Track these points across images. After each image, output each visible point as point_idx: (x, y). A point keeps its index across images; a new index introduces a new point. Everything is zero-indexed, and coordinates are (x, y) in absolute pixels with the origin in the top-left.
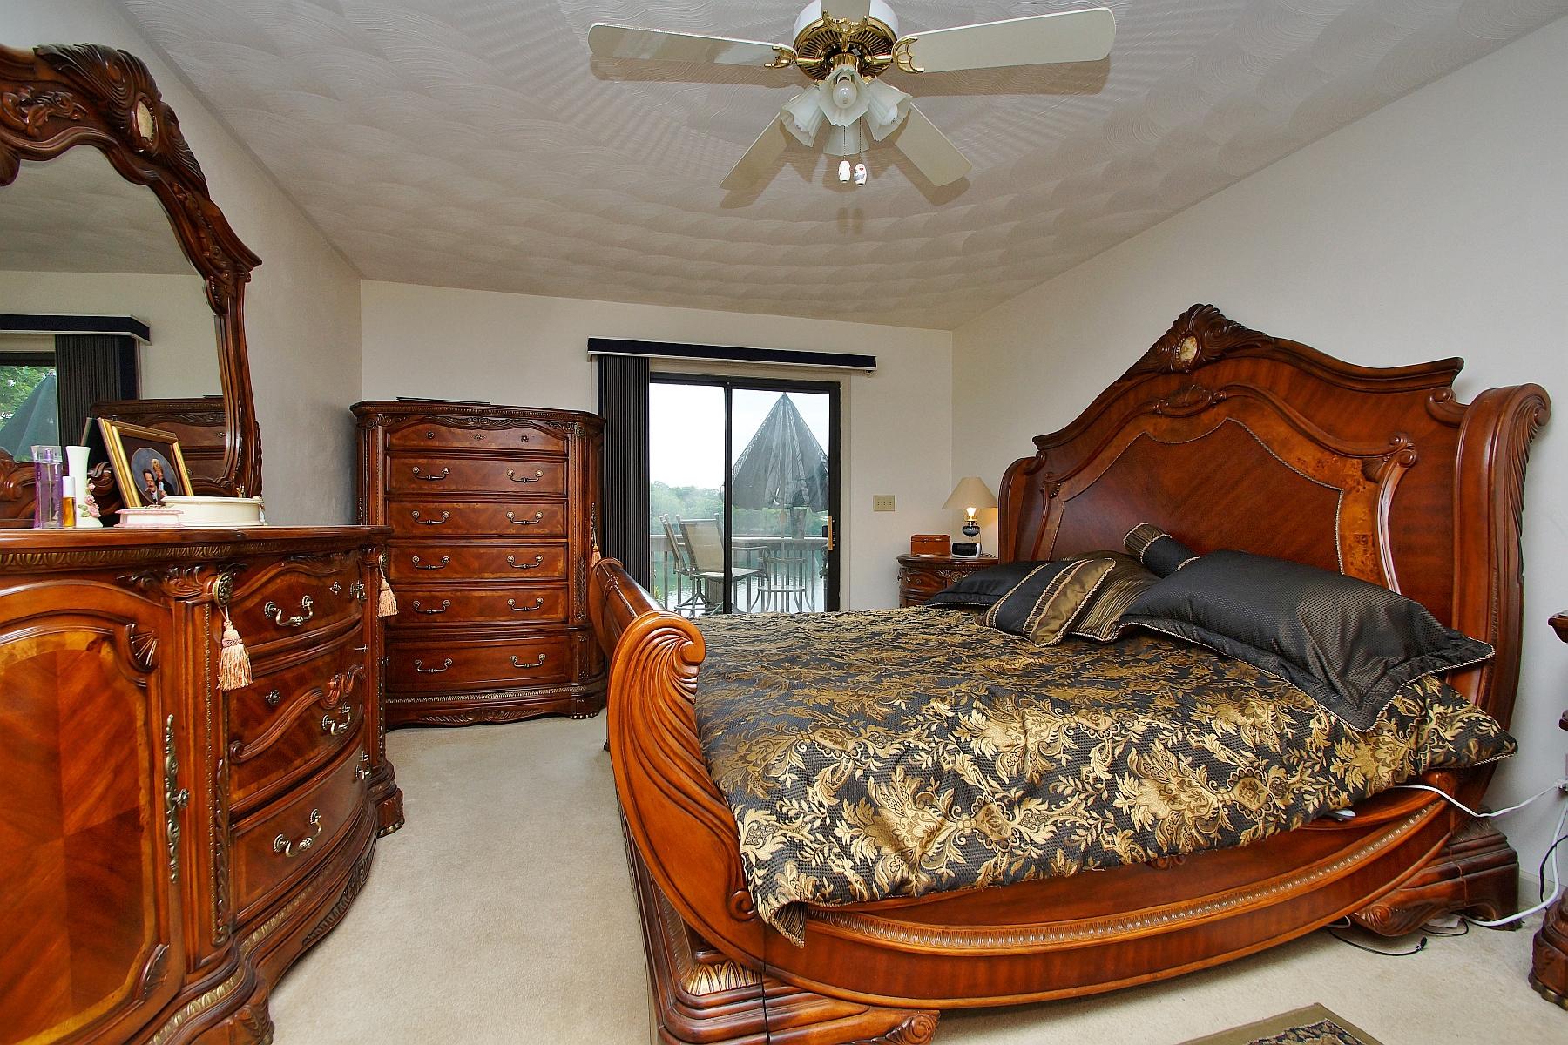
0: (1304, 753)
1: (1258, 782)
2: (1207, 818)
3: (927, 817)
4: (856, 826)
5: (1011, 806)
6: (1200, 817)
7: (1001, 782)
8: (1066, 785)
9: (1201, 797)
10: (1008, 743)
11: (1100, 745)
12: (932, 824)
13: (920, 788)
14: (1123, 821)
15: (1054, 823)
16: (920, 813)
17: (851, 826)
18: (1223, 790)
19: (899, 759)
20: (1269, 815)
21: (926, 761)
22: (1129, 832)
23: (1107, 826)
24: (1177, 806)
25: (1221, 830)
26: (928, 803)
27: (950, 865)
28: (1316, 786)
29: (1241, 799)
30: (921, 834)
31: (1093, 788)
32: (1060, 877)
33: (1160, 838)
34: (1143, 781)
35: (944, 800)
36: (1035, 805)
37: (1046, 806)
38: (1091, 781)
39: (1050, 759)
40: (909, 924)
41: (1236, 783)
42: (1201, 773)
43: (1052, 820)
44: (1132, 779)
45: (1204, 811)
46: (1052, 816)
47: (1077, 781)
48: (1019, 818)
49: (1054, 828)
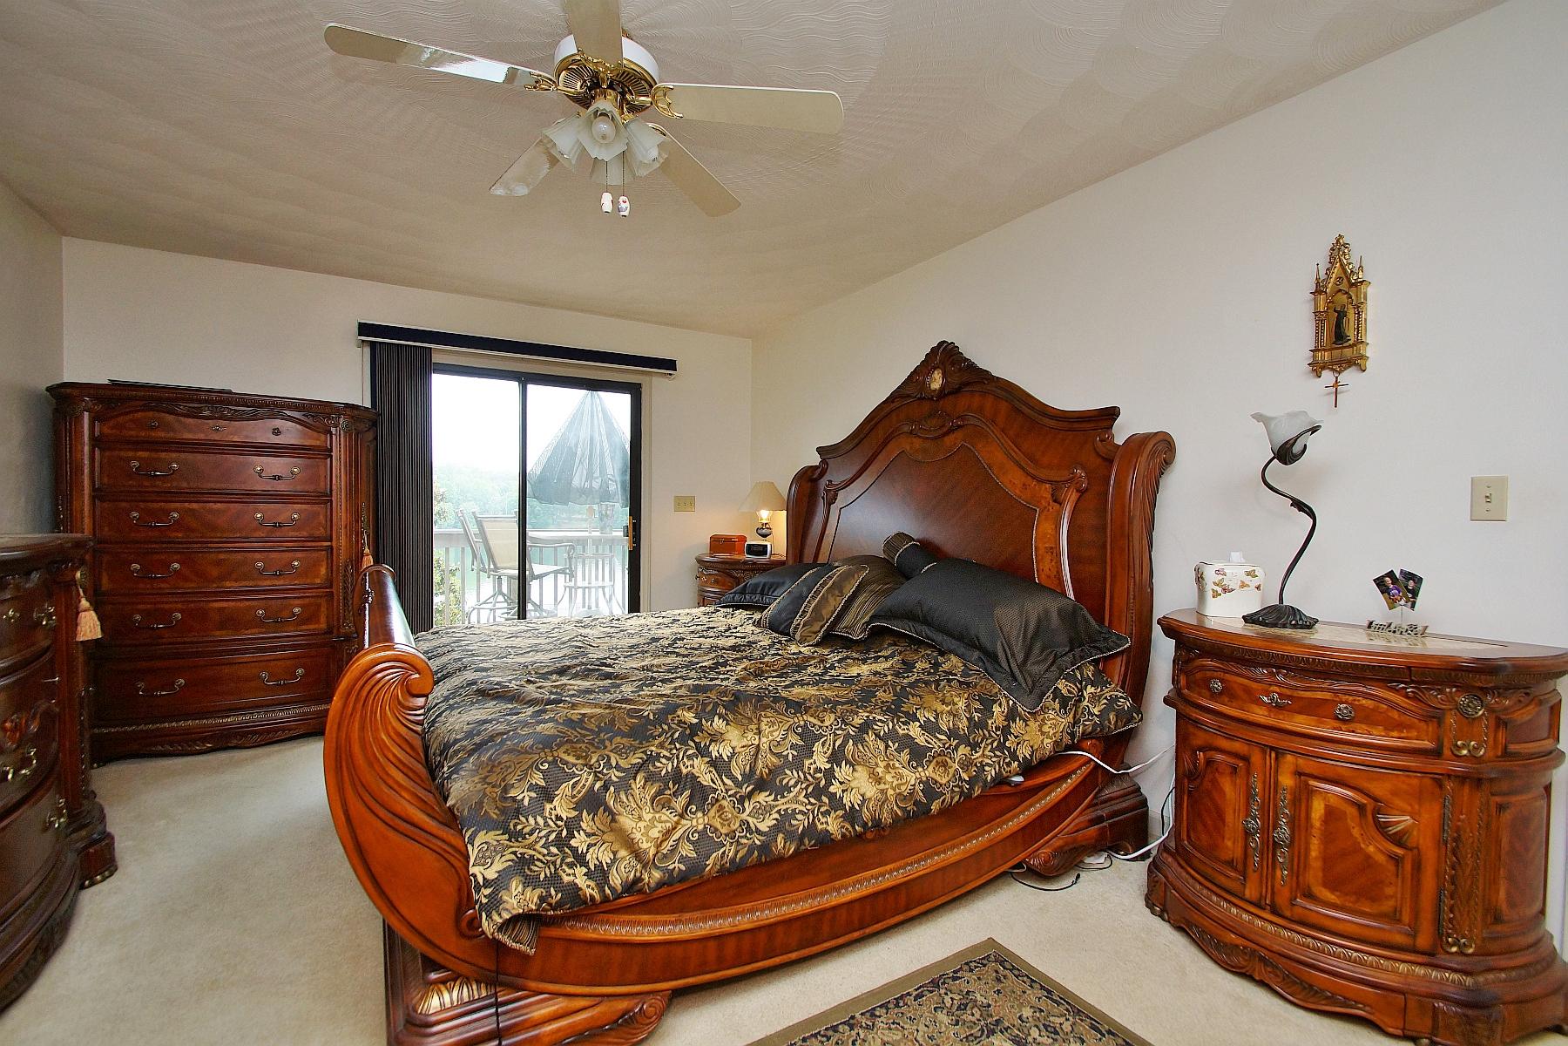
0: (986, 733)
1: (948, 760)
2: (905, 794)
3: (664, 818)
4: (594, 834)
5: (741, 800)
6: (900, 794)
7: (733, 779)
8: (791, 777)
9: (902, 776)
10: (744, 744)
11: (823, 739)
12: (669, 825)
13: (660, 793)
14: (836, 802)
15: (779, 812)
16: (657, 816)
17: (588, 835)
18: (920, 769)
19: (639, 768)
20: (956, 786)
21: (665, 767)
22: (840, 813)
23: (822, 809)
24: (882, 786)
25: (916, 803)
26: (666, 805)
27: (682, 859)
28: (994, 759)
29: (933, 775)
30: (657, 835)
31: (813, 777)
32: (780, 859)
33: (866, 815)
34: (856, 767)
35: (681, 801)
36: (762, 797)
37: (772, 797)
38: (812, 772)
39: (778, 755)
41: (931, 762)
42: (905, 756)
43: (776, 809)
44: (848, 766)
45: (903, 788)
46: (777, 806)
47: (800, 773)
48: (748, 811)
49: (777, 816)
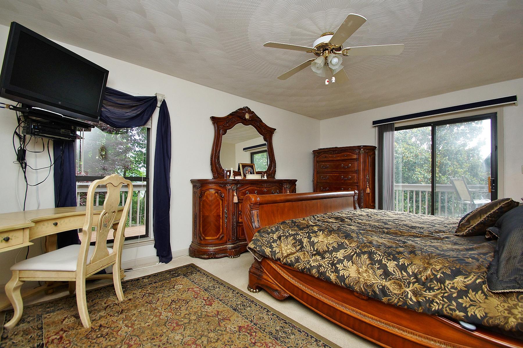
0: (442, 286)
1: (403, 285)
2: (368, 284)
3: (293, 249)
4: (278, 245)
5: (313, 255)
6: (366, 283)
7: (314, 248)
8: (327, 255)
9: (370, 277)
10: (322, 240)
11: (346, 249)
12: (293, 251)
13: (294, 243)
14: (337, 271)
15: (319, 263)
16: (292, 248)
17: (277, 245)
18: (384, 280)
19: (293, 235)
20: (401, 298)
21: (299, 237)
22: (337, 274)
23: (332, 270)
24: (359, 276)
25: (374, 291)
26: (295, 247)
27: (291, 261)
28: (441, 302)
29: (389, 286)
30: (289, 252)
31: (333, 259)
32: (312, 276)
33: (347, 281)
34: (353, 264)
35: (298, 248)
36: (318, 257)
37: (321, 259)
38: (334, 257)
39: (328, 248)
40: (285, 271)
41: (390, 280)
42: (380, 272)
43: (319, 262)
45: (368, 281)
46: (320, 261)
47: (330, 255)
48: (312, 259)
49: (318, 264)
